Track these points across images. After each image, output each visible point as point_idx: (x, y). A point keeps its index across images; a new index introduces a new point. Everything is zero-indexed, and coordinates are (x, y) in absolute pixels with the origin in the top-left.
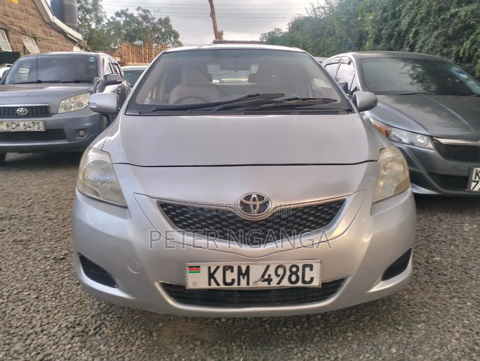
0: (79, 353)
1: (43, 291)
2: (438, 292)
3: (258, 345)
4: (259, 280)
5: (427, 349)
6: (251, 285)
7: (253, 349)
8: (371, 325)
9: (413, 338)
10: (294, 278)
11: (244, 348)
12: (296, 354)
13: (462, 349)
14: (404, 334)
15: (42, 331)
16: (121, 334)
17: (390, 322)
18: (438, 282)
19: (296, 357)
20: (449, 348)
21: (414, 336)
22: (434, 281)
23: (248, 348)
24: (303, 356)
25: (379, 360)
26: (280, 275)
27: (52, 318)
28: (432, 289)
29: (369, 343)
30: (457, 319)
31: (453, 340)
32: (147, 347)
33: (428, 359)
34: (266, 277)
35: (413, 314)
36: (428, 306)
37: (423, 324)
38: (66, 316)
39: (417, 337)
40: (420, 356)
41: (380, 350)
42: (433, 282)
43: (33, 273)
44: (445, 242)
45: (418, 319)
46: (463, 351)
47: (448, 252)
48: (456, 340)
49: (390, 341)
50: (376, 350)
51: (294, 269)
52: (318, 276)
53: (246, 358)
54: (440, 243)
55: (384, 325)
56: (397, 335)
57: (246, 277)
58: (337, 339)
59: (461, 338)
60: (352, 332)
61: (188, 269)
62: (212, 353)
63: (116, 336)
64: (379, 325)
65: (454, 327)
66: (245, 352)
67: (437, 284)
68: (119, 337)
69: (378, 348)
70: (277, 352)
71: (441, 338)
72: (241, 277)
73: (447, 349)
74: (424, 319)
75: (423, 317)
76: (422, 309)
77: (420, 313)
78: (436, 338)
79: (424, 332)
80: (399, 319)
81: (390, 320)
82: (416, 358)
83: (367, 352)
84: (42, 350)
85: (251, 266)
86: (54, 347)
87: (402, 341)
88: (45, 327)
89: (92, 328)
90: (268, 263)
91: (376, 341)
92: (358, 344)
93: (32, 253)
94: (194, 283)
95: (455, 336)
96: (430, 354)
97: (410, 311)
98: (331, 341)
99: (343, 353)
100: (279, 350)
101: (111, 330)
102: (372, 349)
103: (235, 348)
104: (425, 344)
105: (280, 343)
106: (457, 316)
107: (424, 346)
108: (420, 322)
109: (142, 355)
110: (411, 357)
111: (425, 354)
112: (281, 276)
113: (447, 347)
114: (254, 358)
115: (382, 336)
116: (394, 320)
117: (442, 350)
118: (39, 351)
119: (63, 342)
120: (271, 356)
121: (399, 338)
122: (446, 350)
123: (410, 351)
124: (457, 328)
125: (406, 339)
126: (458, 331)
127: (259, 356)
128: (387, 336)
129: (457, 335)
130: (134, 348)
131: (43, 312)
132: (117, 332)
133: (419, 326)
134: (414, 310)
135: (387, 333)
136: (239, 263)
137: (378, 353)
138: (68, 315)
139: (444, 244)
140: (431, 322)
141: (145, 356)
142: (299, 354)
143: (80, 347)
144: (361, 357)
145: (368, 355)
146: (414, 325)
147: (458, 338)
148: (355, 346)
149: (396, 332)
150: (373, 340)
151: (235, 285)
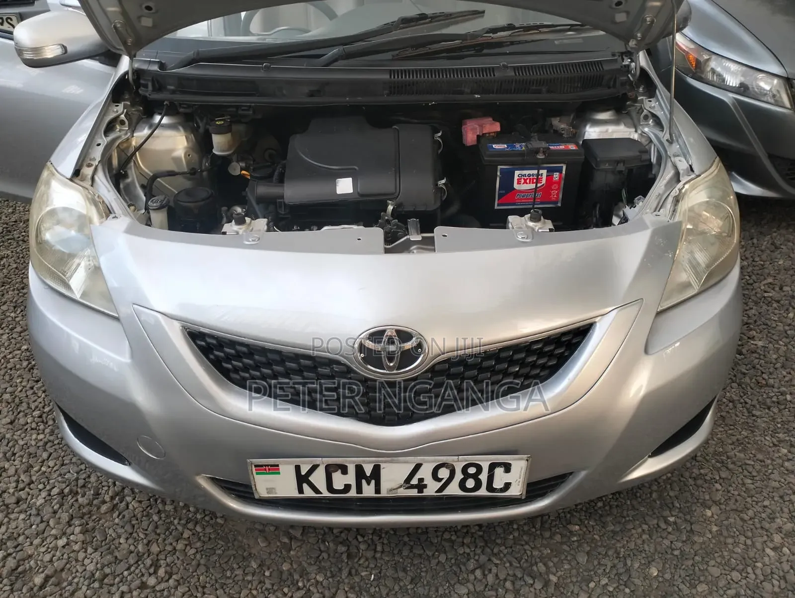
0: (81, 555)
1: (24, 406)
2: (752, 429)
3: (405, 544)
4: (401, 487)
5: (716, 572)
6: (384, 493)
7: (396, 552)
8: (617, 506)
9: (694, 543)
10: (470, 484)
11: (379, 548)
12: (473, 571)
13: (781, 574)
14: (678, 534)
15: (18, 502)
16: (159, 512)
17: (655, 501)
18: (755, 402)
19: (472, 577)
20: (758, 572)
21: (696, 538)
22: (748, 400)
23: (387, 549)
24: (485, 576)
25: (625, 594)
26: (442, 479)
27: (37, 472)
28: (741, 420)
29: (610, 553)
30: (781, 497)
31: (768, 551)
32: (204, 542)
33: (715, 594)
34: (414, 481)
35: (699, 482)
36: (731, 466)
37: (715, 509)
38: (62, 465)
39: (701, 540)
40: (702, 588)
41: (628, 571)
42: (746, 403)
43: (8, 362)
44: (778, 302)
45: (707, 497)
46: (784, 578)
47: (781, 327)
48: (774, 549)
49: (649, 548)
50: (622, 571)
51: (472, 470)
52: (521, 480)
53: (380, 573)
54: (769, 304)
55: (642, 509)
56: (664, 535)
57: (373, 482)
58: (551, 537)
59: (783, 545)
60: (581, 523)
61: (254, 468)
62: (321, 558)
63: (149, 515)
64: (633, 508)
65: (772, 519)
66: (381, 558)
67: (752, 408)
68: (155, 518)
69: (625, 564)
70: (439, 562)
71: (745, 544)
72: (364, 482)
73: (755, 573)
74: (718, 496)
75: (717, 490)
76: (718, 470)
77: (713, 481)
78: (736, 544)
79: (715, 529)
80: (672, 494)
81: (654, 495)
82: (694, 591)
83: (605, 573)
84: (16, 547)
85: (382, 465)
86: (37, 541)
87: (673, 550)
88: (23, 494)
89: (107, 498)
90: (418, 459)
91: (623, 547)
92: (588, 553)
93: (8, 314)
94: (269, 490)
95: (772, 541)
96: (722, 583)
97: (694, 475)
98: (538, 542)
99: (560, 573)
100: (442, 558)
101: (140, 502)
102: (614, 566)
103: (363, 547)
104: (714, 559)
105: (445, 540)
106: (781, 492)
107: (712, 563)
108: (710, 503)
109: (194, 563)
110: (686, 590)
111: (713, 583)
112: (443, 481)
113: (754, 568)
114: (396, 576)
115: (636, 536)
116: (660, 497)
117: (744, 575)
118: (11, 551)
119: (54, 532)
120: (426, 572)
121: (667, 542)
122: (752, 576)
123: (683, 574)
124: (778, 520)
125: (680, 544)
126: (779, 529)
127: (404, 570)
128: (645, 537)
129: (777, 538)
130: (180, 546)
131: (22, 456)
132: (150, 506)
133: (709, 513)
134: (702, 471)
135: (645, 527)
136: (359, 460)
137: (624, 578)
138: (66, 464)
139: (775, 305)
140: (732, 505)
141: (199, 565)
142: (478, 573)
143: (83, 542)
144: (592, 585)
145: (604, 581)
146: (698, 510)
147: (778, 545)
148: (582, 559)
149: (663, 526)
150: (618, 545)
151: (353, 493)
